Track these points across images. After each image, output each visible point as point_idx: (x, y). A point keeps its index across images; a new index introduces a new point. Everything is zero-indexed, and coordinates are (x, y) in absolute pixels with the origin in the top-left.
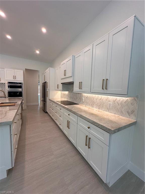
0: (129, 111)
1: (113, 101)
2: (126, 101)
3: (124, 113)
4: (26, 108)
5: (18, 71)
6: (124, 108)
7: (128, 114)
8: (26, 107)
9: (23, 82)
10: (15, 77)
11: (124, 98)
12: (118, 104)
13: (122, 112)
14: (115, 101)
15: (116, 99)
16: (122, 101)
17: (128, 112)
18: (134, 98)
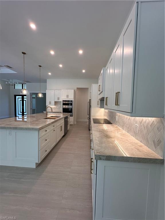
0: (155, 140)
1: (140, 122)
2: (152, 124)
3: (150, 143)
4: (76, 124)
5: (70, 90)
6: (150, 134)
7: (154, 145)
8: (76, 122)
9: (73, 100)
10: (68, 96)
11: (149, 118)
12: (144, 127)
13: (147, 141)
14: (141, 122)
15: (143, 120)
16: (148, 124)
17: (154, 142)
18: (161, 119)
